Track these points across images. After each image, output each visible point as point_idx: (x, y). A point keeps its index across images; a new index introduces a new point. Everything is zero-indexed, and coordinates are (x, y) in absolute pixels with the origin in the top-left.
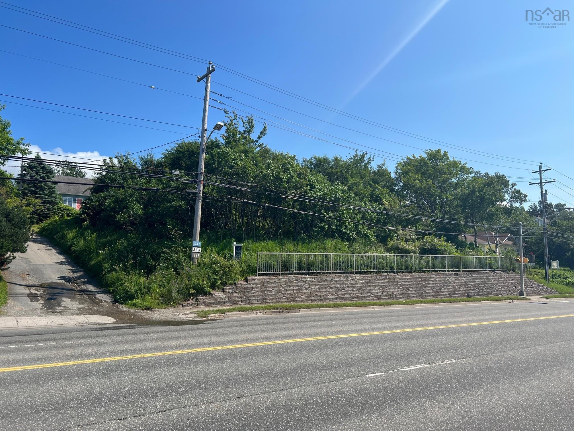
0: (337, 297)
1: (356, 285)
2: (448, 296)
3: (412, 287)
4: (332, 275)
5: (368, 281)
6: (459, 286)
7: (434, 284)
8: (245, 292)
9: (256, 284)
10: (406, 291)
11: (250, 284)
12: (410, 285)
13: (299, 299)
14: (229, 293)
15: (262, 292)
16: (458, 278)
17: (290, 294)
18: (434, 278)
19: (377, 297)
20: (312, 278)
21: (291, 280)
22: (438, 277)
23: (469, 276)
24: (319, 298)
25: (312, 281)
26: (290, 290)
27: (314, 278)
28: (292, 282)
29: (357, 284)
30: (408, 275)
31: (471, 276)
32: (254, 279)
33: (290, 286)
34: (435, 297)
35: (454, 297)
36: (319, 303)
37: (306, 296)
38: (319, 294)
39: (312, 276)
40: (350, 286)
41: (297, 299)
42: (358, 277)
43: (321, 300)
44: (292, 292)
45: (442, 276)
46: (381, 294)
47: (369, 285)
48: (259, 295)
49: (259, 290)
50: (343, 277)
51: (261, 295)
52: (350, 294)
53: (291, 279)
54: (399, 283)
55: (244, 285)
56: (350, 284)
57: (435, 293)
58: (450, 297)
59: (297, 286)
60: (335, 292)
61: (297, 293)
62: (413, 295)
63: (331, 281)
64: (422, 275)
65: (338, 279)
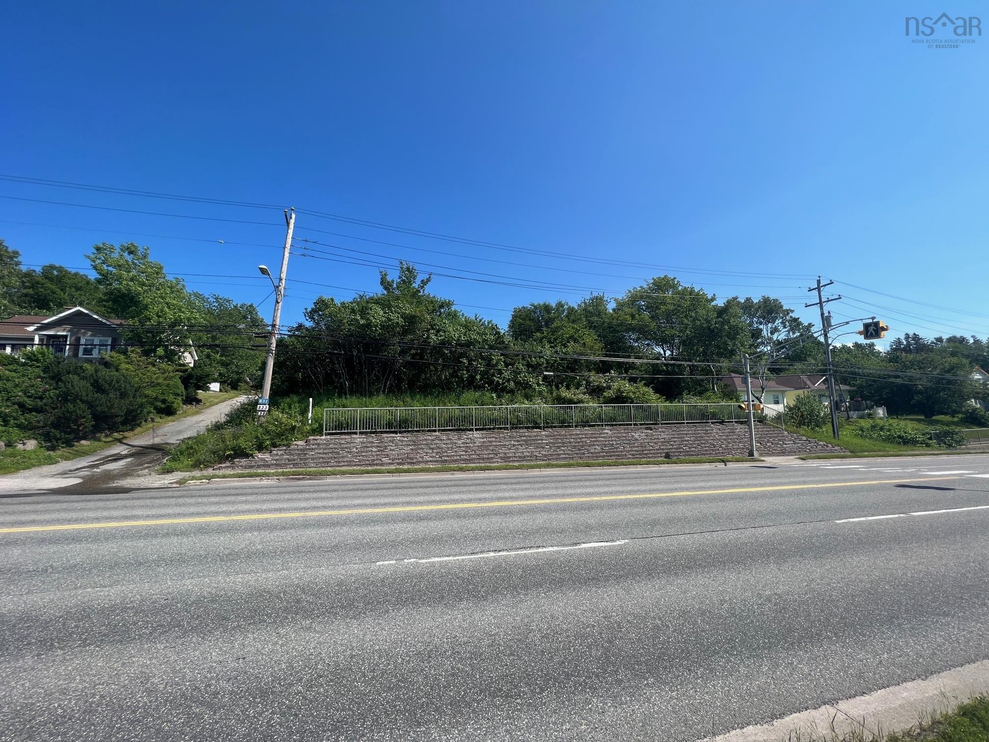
0: (440, 459)
1: (471, 445)
2: (630, 456)
3: (567, 447)
4: (437, 433)
5: (494, 439)
6: (652, 444)
7: (606, 441)
8: (299, 454)
9: (319, 444)
10: (556, 451)
11: (309, 445)
12: (563, 443)
13: (378, 462)
14: (277, 455)
15: (325, 453)
16: (652, 433)
17: (366, 456)
18: (607, 433)
19: (506, 458)
20: (404, 437)
21: (370, 439)
22: (614, 433)
23: (673, 431)
24: (409, 460)
25: (402, 441)
26: (367, 452)
27: (407, 437)
28: (372, 442)
29: (475, 443)
30: (563, 432)
31: (676, 431)
32: (316, 440)
33: (367, 447)
34: (606, 458)
35: (640, 458)
36: (410, 467)
37: (390, 459)
38: (412, 456)
39: (405, 435)
40: (462, 445)
41: (375, 462)
42: (476, 434)
43: (413, 463)
44: (370, 453)
45: (623, 431)
46: (511, 455)
47: (494, 444)
48: (320, 458)
49: (321, 451)
50: (454, 436)
51: (323, 458)
52: (460, 456)
53: (373, 438)
54: (544, 441)
55: (301, 445)
56: (463, 443)
57: (606, 453)
58: (634, 458)
59: (378, 447)
60: (437, 453)
61: (377, 455)
62: (567, 456)
63: (433, 440)
64: (588, 430)
65: (445, 437)
